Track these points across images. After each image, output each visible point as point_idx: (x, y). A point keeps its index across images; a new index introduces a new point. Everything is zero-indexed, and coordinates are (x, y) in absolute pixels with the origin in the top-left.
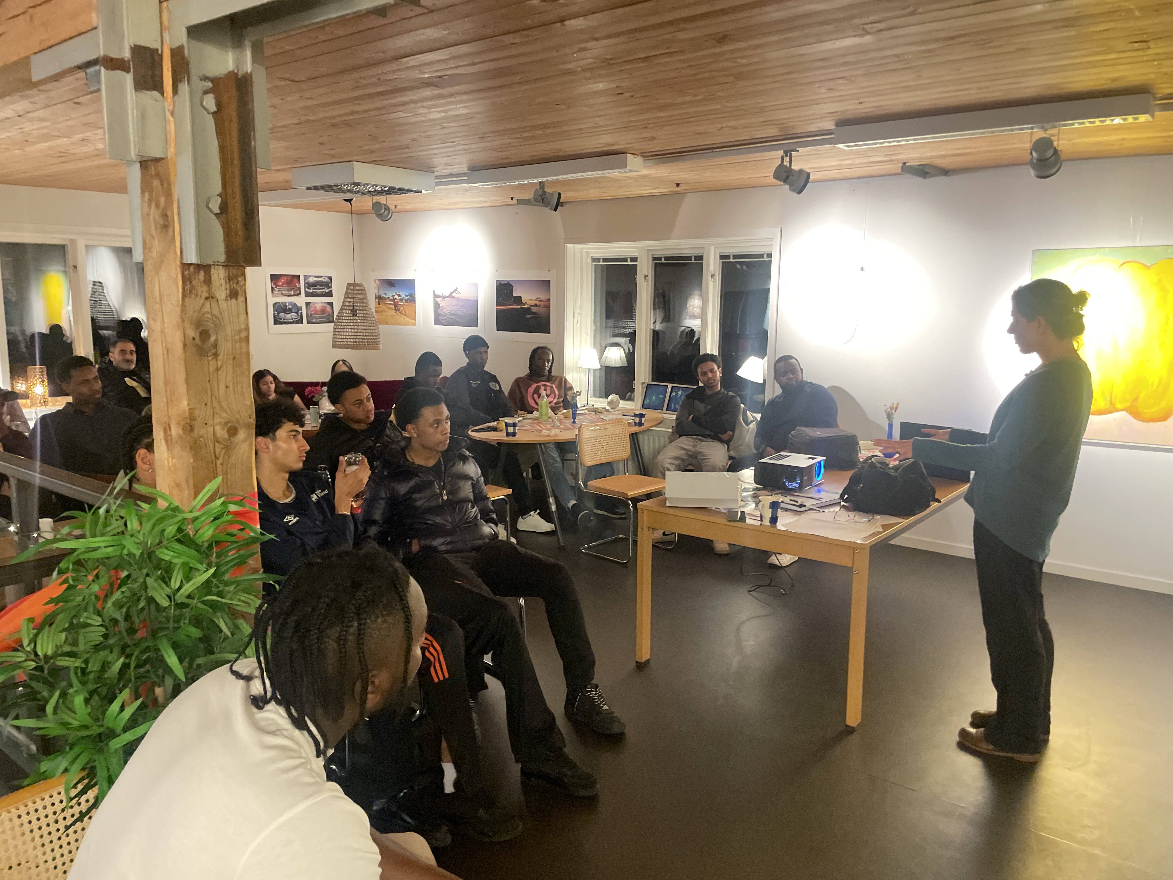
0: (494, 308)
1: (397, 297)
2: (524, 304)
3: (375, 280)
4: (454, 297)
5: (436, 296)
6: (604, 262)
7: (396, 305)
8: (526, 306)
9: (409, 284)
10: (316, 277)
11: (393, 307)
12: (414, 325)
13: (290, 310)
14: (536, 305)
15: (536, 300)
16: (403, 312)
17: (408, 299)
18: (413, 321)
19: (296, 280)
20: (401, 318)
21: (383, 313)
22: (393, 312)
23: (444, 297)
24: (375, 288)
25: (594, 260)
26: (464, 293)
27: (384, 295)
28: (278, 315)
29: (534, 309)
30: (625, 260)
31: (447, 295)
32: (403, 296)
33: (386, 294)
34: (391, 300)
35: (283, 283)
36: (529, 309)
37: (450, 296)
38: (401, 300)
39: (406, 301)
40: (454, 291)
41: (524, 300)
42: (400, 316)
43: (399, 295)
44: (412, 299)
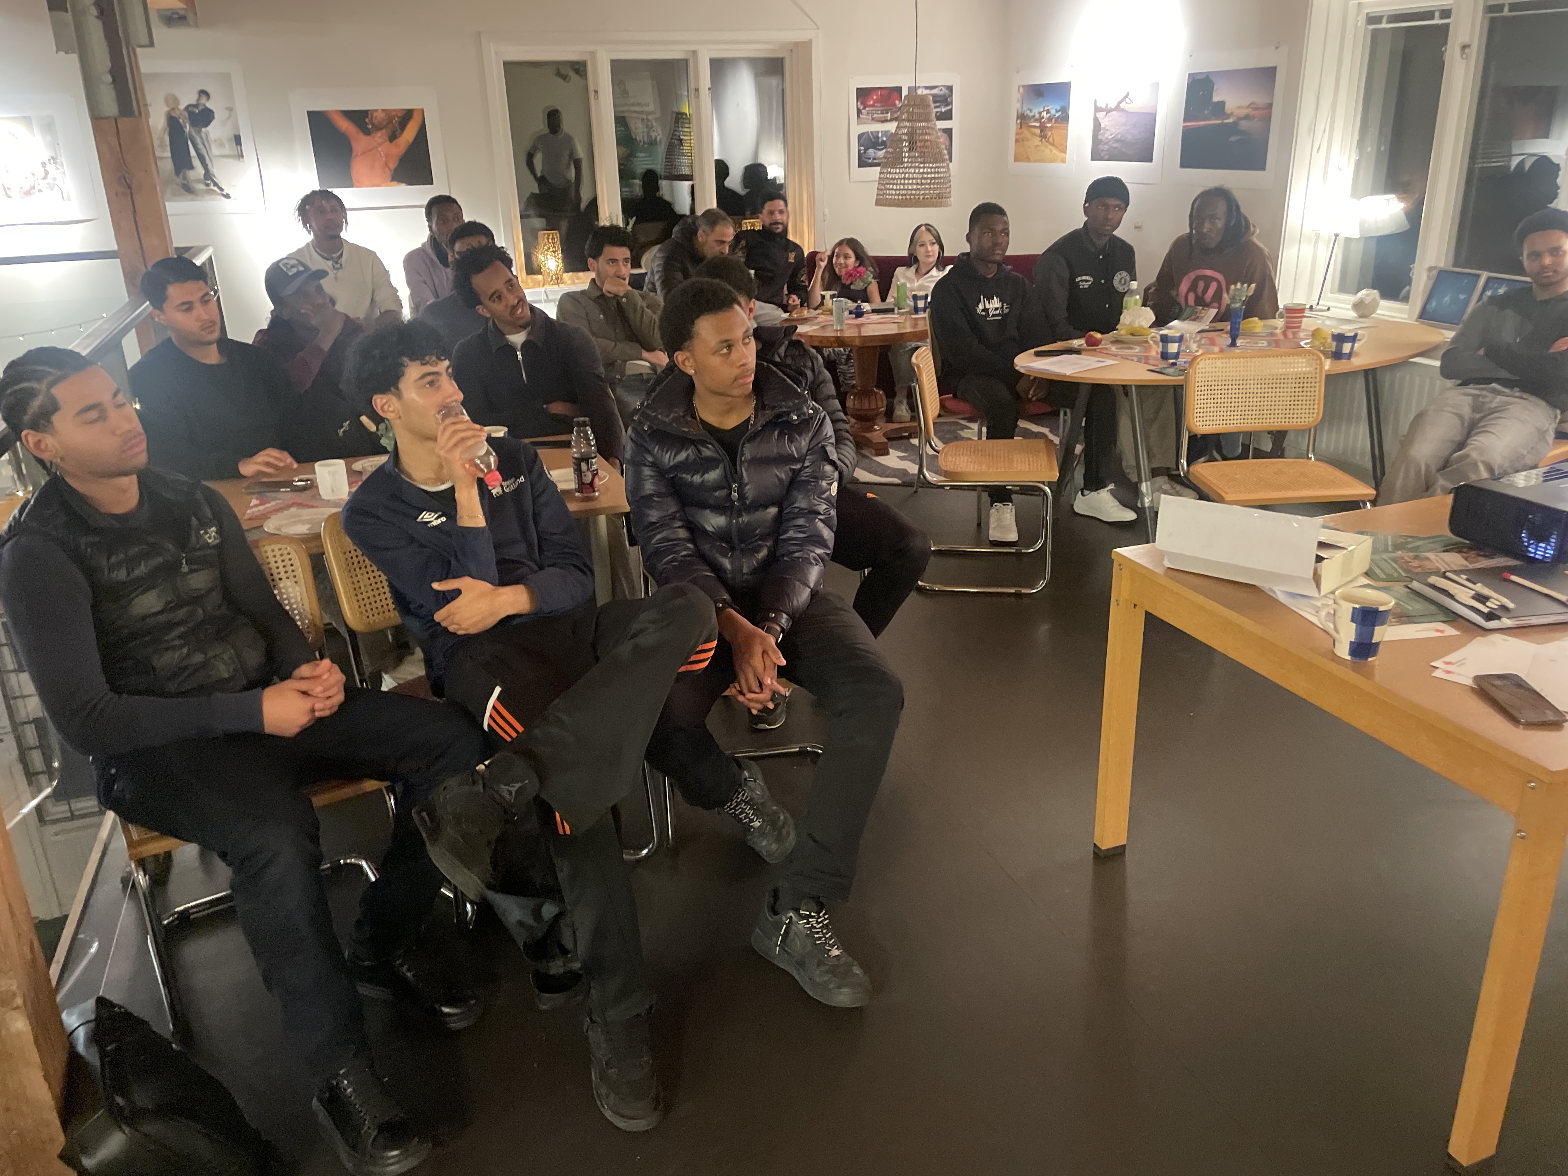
0: (1181, 124)
1: (1044, 114)
2: (1228, 116)
3: (1019, 87)
4: (1123, 110)
5: (1098, 109)
6: (1389, 22)
7: (1043, 128)
8: (1231, 120)
9: (1061, 91)
10: (927, 88)
11: (1038, 131)
12: (1063, 161)
13: (884, 143)
14: (1247, 117)
15: (1248, 107)
16: (1051, 140)
17: (1059, 117)
18: (1063, 155)
19: (895, 94)
20: (1049, 151)
21: (1026, 143)
22: (1037, 141)
23: (1109, 111)
24: (1018, 101)
25: (1372, 19)
26: (1139, 103)
27: (1028, 112)
28: (865, 152)
29: (1244, 124)
30: (1429, 15)
31: (1113, 106)
32: (1053, 112)
33: (1031, 110)
34: (1036, 121)
35: (875, 102)
36: (1235, 124)
37: (1118, 108)
38: (1050, 120)
39: (1057, 119)
40: (1124, 99)
41: (1229, 107)
42: (1046, 147)
43: (1048, 111)
44: (1064, 118)
